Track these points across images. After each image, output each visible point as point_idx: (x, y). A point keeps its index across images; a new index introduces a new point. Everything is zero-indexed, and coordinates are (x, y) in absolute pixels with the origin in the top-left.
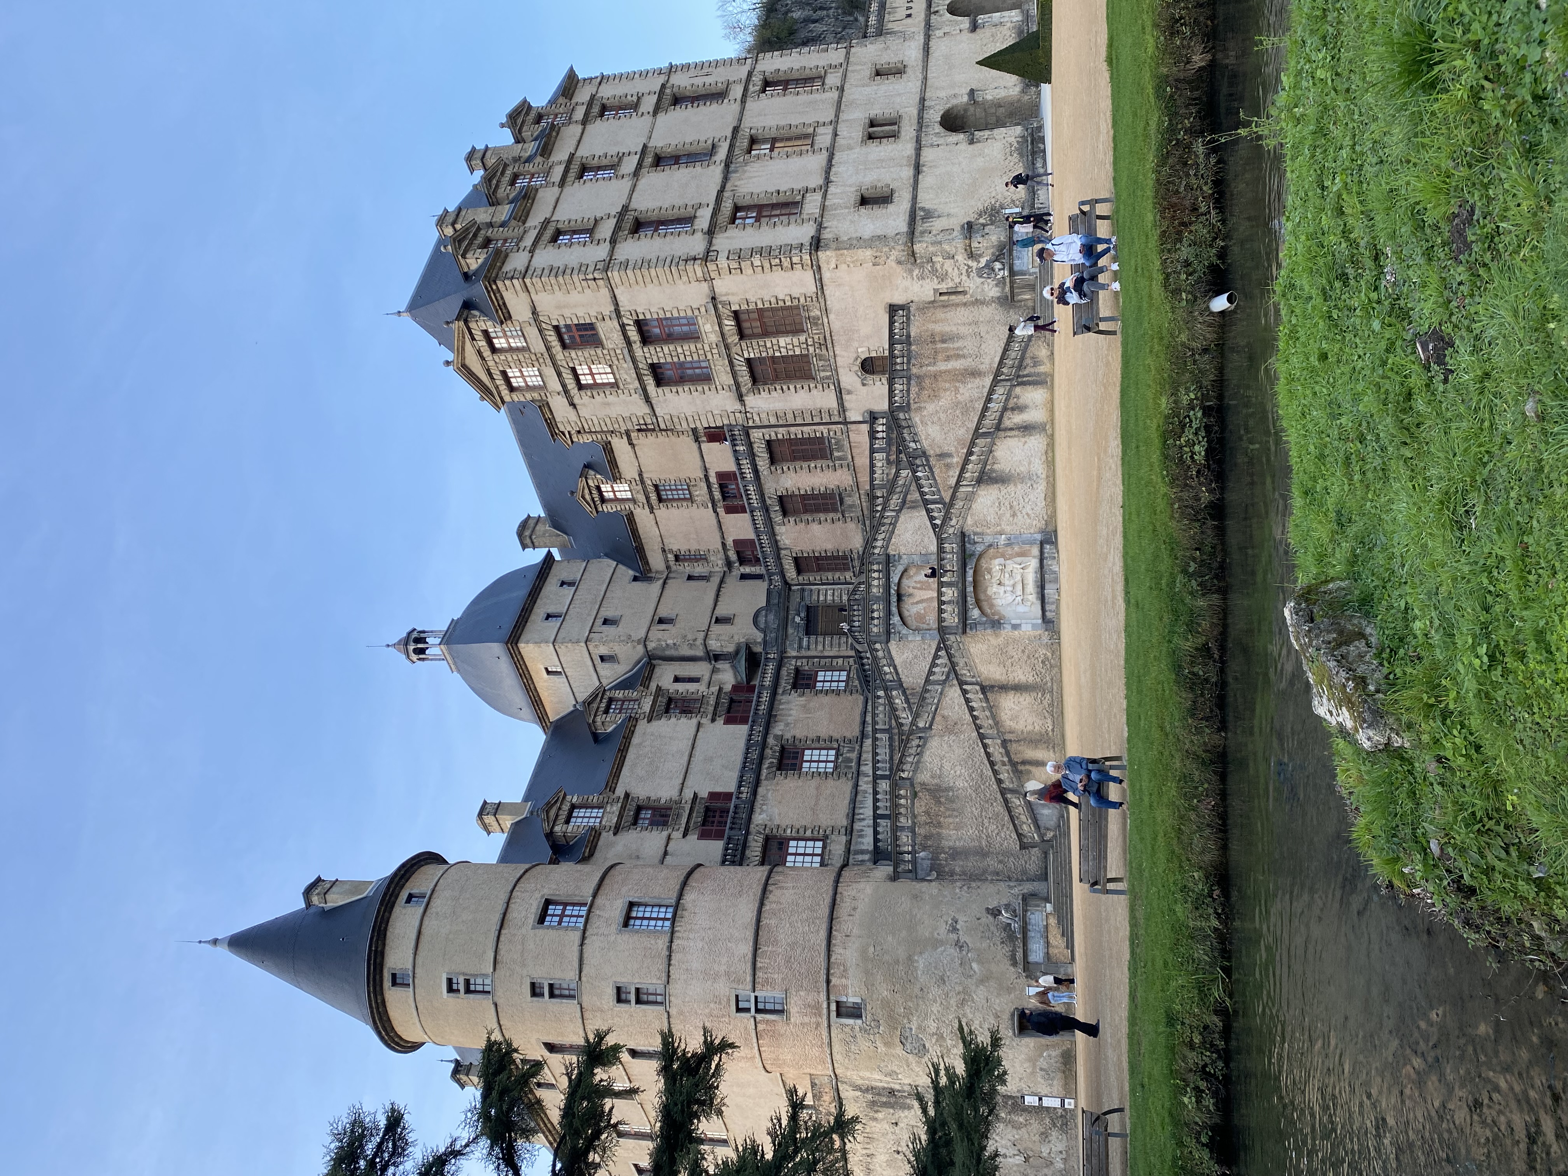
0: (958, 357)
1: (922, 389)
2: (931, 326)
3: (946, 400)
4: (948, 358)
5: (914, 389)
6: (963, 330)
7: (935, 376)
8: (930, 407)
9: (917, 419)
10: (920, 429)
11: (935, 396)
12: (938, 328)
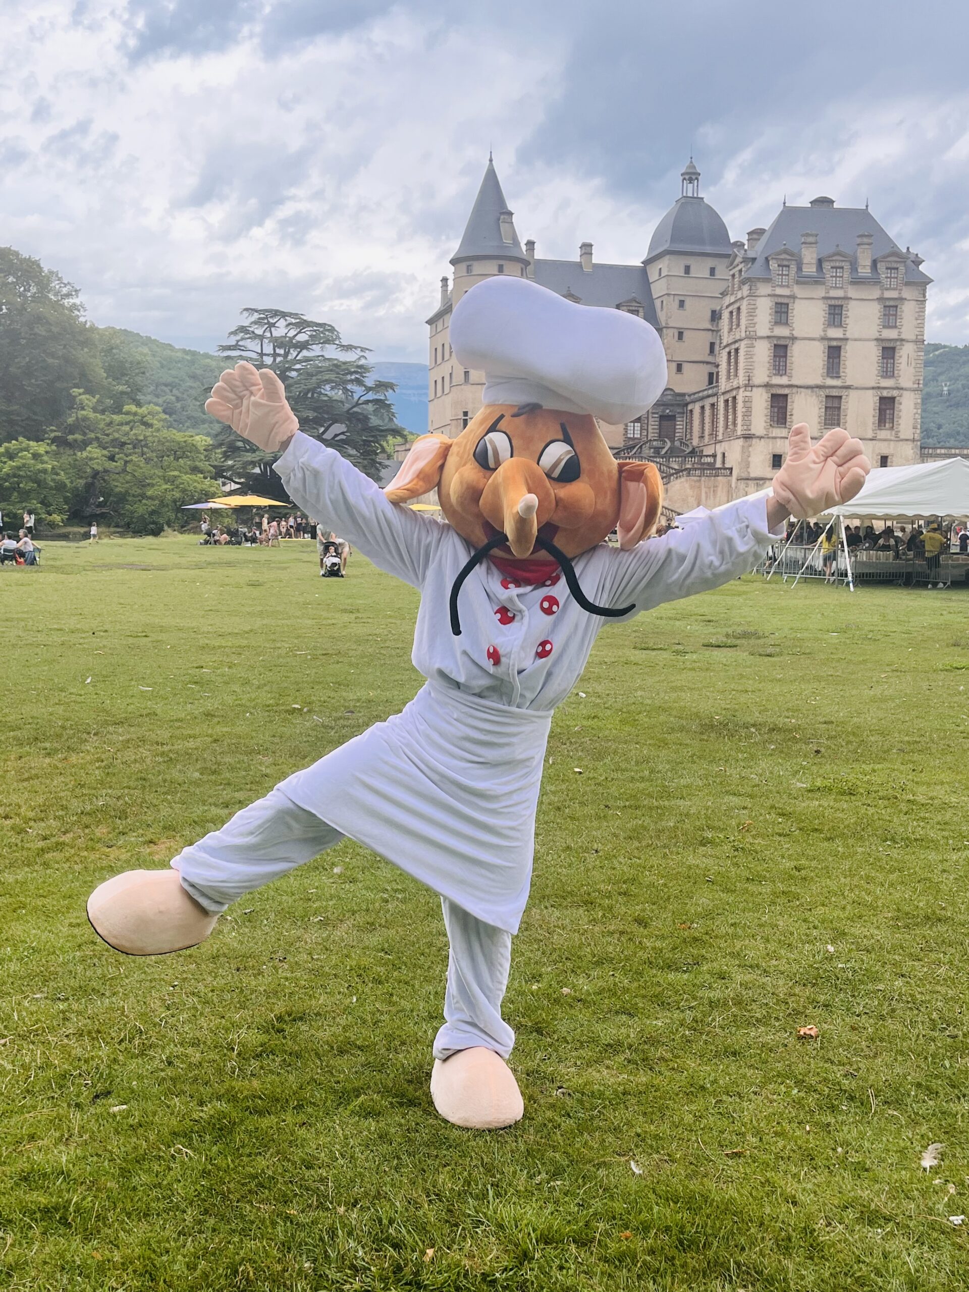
0: (707, 497)
1: (695, 481)
2: (720, 486)
3: (689, 492)
4: (706, 493)
5: (695, 478)
6: (718, 499)
7: (699, 487)
8: (687, 485)
9: (683, 479)
10: (679, 481)
11: (692, 487)
12: (719, 489)
